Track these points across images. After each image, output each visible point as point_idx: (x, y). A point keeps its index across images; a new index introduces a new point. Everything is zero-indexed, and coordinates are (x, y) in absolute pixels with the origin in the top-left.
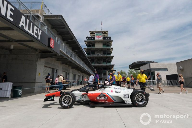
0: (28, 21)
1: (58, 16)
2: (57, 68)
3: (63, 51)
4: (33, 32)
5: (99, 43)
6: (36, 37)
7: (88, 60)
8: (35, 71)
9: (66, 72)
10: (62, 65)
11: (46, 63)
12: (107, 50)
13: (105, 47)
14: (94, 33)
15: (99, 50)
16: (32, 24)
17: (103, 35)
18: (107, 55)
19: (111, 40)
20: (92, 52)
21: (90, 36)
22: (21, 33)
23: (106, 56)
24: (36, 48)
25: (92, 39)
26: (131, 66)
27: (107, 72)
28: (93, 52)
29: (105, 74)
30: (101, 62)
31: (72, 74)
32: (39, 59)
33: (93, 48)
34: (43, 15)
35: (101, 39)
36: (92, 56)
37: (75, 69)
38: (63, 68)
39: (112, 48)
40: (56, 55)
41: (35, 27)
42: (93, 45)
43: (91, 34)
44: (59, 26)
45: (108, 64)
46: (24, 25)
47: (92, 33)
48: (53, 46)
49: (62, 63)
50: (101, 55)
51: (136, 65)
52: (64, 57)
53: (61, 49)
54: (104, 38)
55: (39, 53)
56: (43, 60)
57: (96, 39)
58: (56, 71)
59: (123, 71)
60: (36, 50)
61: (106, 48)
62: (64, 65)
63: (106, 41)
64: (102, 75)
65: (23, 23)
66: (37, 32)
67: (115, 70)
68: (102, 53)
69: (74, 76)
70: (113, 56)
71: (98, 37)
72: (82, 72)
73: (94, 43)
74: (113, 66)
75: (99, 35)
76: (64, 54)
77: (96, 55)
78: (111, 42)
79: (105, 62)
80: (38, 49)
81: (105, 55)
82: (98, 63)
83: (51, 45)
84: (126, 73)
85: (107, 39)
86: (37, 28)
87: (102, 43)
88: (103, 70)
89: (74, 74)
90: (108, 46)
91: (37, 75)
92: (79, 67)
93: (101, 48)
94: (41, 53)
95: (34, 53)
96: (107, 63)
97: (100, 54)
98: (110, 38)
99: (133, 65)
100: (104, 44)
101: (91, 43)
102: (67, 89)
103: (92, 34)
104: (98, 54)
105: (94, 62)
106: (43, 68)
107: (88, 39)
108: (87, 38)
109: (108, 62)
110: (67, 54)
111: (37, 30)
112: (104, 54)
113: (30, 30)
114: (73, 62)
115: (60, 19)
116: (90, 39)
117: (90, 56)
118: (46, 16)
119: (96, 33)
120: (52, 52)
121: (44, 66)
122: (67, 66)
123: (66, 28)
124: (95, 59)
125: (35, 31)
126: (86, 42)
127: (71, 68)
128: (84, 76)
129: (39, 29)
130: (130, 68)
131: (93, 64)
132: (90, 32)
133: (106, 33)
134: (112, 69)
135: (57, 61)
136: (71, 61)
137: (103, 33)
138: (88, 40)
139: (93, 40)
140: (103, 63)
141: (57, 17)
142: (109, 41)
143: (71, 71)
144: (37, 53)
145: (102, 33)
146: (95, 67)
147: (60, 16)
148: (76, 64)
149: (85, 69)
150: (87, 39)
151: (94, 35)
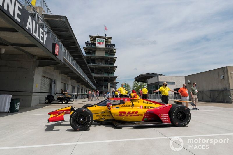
0: (34, 22)
1: (62, 17)
2: (55, 79)
3: (66, 59)
4: (39, 36)
5: (100, 50)
6: (42, 41)
7: (89, 71)
8: (33, 81)
9: (65, 84)
10: (61, 75)
11: (44, 72)
12: (110, 59)
13: (107, 56)
14: (95, 39)
15: (100, 59)
16: (38, 26)
17: (106, 42)
18: (110, 65)
19: (115, 48)
20: (91, 61)
21: (90, 42)
22: (26, 36)
23: (109, 67)
24: (34, 54)
25: (92, 46)
26: (138, 78)
27: (109, 84)
28: (93, 60)
29: (107, 87)
30: (103, 73)
31: (71, 86)
32: (37, 67)
33: (93, 56)
34: (42, 14)
35: (103, 46)
36: (92, 65)
37: (74, 80)
38: (62, 79)
39: (116, 58)
40: (59, 63)
41: (41, 30)
42: (94, 52)
43: (91, 40)
44: (61, 29)
45: (110, 75)
46: (31, 27)
47: (92, 38)
48: (58, 53)
49: (61, 74)
50: (103, 65)
51: (143, 77)
52: (67, 66)
53: (64, 57)
54: (106, 45)
55: (37, 59)
56: (41, 69)
57: (98, 45)
58: (55, 82)
59: (126, 83)
60: (33, 56)
61: (109, 57)
62: (63, 75)
63: (109, 49)
64: (103, 87)
65: (30, 24)
66: (42, 36)
67: (117, 83)
68: (103, 62)
69: (73, 88)
70: (117, 67)
71: (100, 43)
72: (82, 84)
73: (95, 50)
74: (116, 77)
75: (100, 41)
76: (67, 63)
77: (96, 65)
78: (115, 51)
79: (107, 73)
80: (36, 55)
81: (107, 65)
82: (99, 74)
83: (56, 51)
84: (130, 86)
85: (110, 46)
86: (43, 31)
87: (104, 50)
88: (104, 82)
89: (73, 86)
90: (110, 55)
91: (34, 86)
92: (80, 78)
93: (103, 57)
94: (39, 59)
95: (29, 60)
96: (108, 74)
97: (101, 64)
98: (114, 46)
99: (140, 77)
100: (106, 52)
101: (92, 50)
102: (69, 102)
103: (93, 40)
104: (99, 63)
105: (94, 73)
106: (41, 78)
107: (88, 45)
108: (86, 43)
109: (110, 73)
110: (69, 62)
111: (42, 33)
112: (105, 63)
113: (36, 34)
114: (75, 72)
115: (64, 21)
116: (90, 45)
117: (89, 65)
118: (45, 16)
119: (97, 39)
120: (55, 60)
121: (42, 76)
122: (66, 76)
123: (70, 32)
124: (95, 69)
125: (41, 35)
126: (85, 48)
127: (70, 79)
128: (83, 88)
129: (44, 33)
130: (135, 80)
131: (93, 75)
132: (90, 36)
133: (109, 39)
134: (114, 81)
135: (57, 70)
136: (73, 71)
137: (106, 40)
138: (88, 47)
139: (94, 47)
140: (105, 74)
141: (60, 19)
142: (113, 50)
143: (70, 83)
144: (34, 60)
145: (104, 39)
146: (96, 78)
147: (64, 17)
148: (78, 74)
149: (86, 81)
150: (86, 45)
151: (95, 41)
